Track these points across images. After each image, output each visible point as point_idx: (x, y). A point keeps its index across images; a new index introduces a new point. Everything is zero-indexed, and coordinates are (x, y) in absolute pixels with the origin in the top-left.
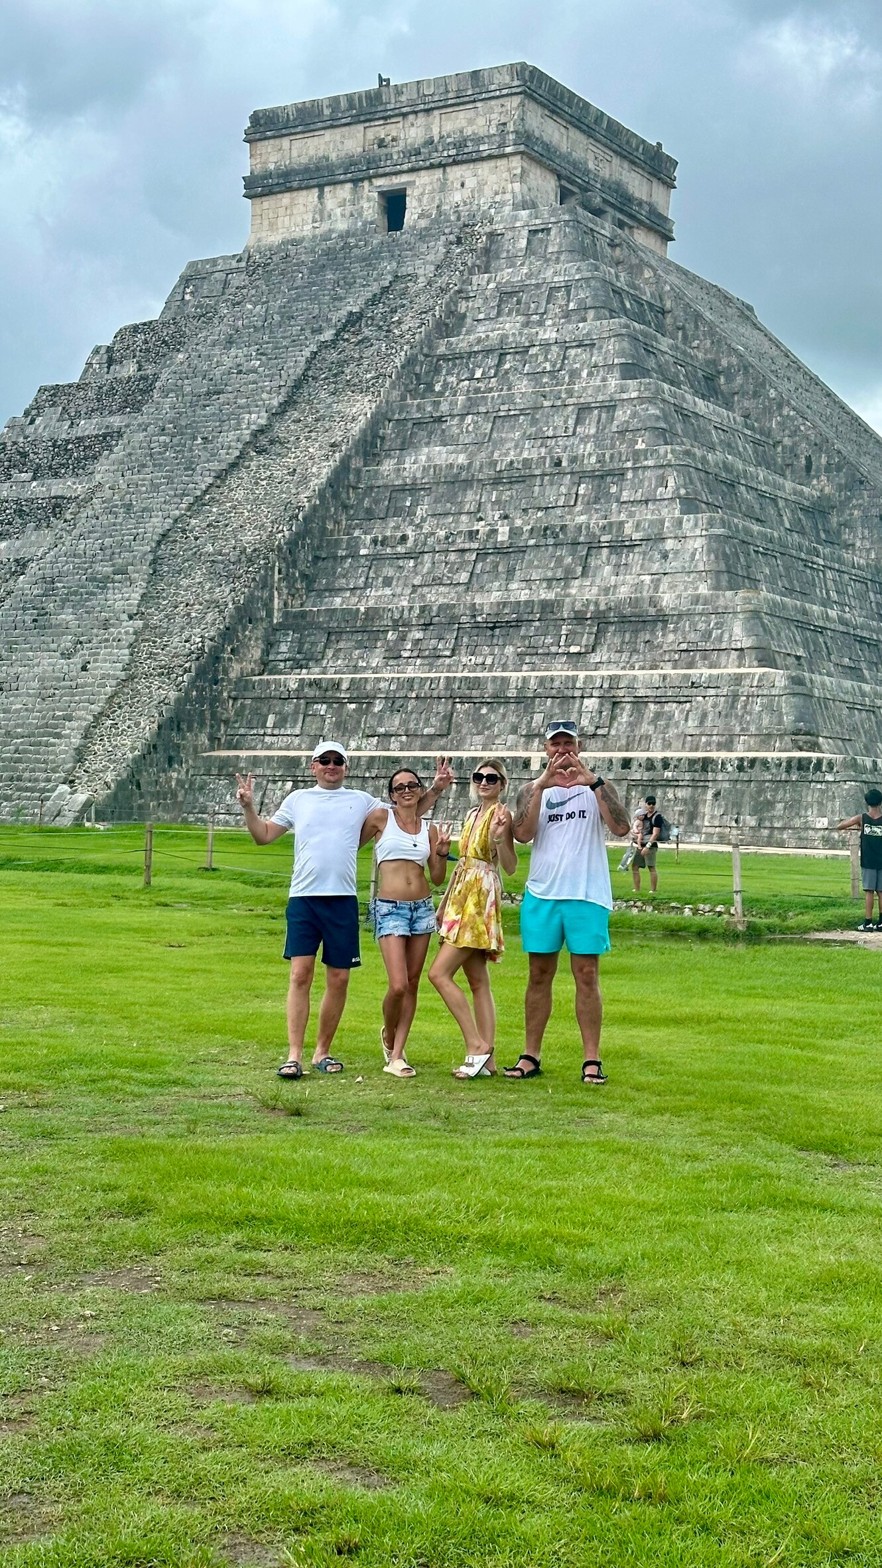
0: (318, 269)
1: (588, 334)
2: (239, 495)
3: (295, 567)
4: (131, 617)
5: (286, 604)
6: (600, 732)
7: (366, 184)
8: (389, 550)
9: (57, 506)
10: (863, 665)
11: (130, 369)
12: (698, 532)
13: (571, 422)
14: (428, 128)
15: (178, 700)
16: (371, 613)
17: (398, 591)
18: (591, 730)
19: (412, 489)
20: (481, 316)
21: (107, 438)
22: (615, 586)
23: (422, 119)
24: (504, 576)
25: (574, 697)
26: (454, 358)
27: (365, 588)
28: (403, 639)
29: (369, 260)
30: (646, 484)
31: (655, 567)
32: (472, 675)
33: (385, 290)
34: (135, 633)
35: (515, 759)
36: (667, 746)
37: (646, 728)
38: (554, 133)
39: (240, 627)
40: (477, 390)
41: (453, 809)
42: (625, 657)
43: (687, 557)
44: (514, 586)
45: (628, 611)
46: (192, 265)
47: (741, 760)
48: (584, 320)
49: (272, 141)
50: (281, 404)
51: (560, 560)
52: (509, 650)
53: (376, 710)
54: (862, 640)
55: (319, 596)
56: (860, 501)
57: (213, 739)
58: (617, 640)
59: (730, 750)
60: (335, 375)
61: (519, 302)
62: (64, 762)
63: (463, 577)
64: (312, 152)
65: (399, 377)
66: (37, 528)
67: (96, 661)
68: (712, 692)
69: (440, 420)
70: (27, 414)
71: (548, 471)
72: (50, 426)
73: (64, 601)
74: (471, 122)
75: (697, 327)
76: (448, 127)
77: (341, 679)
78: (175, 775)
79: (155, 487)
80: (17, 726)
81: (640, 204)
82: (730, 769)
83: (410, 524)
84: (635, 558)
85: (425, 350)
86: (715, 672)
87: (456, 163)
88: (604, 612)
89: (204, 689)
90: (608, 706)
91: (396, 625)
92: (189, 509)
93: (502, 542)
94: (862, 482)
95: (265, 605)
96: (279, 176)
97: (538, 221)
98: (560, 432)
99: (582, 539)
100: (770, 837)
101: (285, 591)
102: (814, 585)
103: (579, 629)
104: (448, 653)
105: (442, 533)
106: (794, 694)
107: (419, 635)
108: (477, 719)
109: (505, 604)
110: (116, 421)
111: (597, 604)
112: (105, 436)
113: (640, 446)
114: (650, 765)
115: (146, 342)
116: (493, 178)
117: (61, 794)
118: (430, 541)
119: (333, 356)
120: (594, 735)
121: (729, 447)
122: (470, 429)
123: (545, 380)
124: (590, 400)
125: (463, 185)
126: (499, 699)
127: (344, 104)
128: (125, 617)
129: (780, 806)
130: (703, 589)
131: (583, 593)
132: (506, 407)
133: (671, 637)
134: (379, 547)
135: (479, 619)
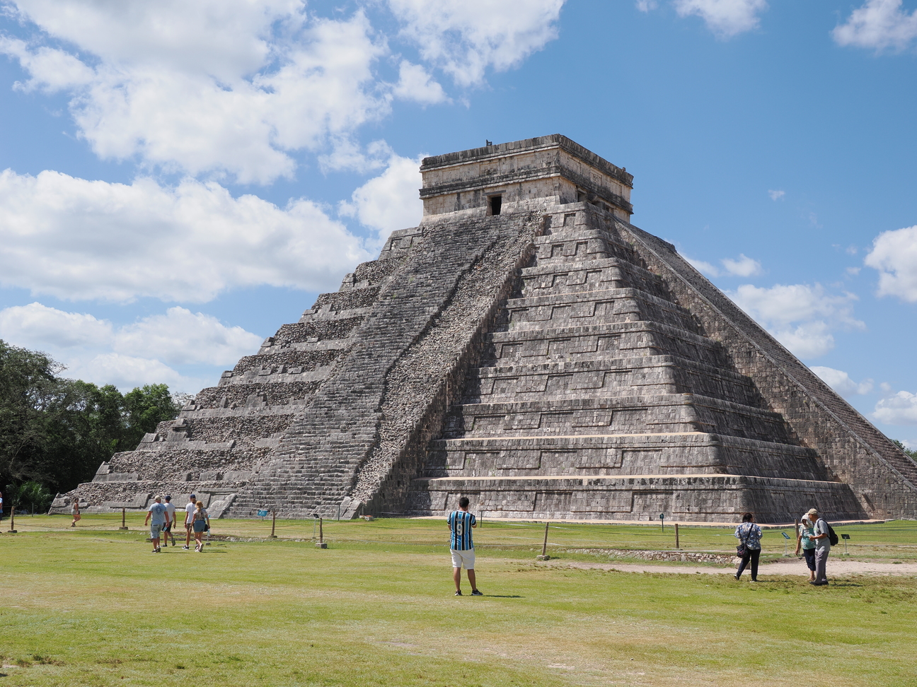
0: (458, 234)
1: (598, 265)
2: (426, 348)
3: (456, 384)
4: (375, 411)
5: (452, 402)
6: (616, 465)
7: (481, 192)
8: (503, 375)
9: (332, 354)
10: (744, 429)
11: (364, 285)
12: (660, 364)
13: (592, 309)
14: (512, 165)
15: (401, 453)
16: (496, 407)
17: (509, 395)
18: (611, 465)
19: (514, 343)
20: (543, 256)
21: (355, 320)
22: (619, 392)
23: (508, 161)
24: (562, 387)
25: (602, 448)
26: (532, 278)
27: (492, 393)
28: (513, 419)
29: (485, 229)
30: (632, 340)
31: (639, 382)
32: (550, 437)
33: (493, 244)
34: (378, 419)
35: (575, 480)
36: (651, 472)
37: (640, 463)
38: (574, 165)
39: (430, 415)
40: (543, 294)
41: (544, 506)
42: (627, 427)
43: (655, 377)
44: (568, 392)
45: (627, 404)
46: (395, 232)
47: (689, 479)
48: (595, 258)
49: (433, 172)
50: (444, 302)
51: (590, 379)
52: (568, 424)
53: (502, 456)
54: (743, 416)
55: (468, 398)
56: (736, 345)
57: (418, 471)
58: (622, 419)
59: (682, 473)
60: (471, 287)
61: (562, 250)
62: (346, 485)
63: (542, 388)
64: (453, 177)
65: (504, 287)
66: (321, 366)
67: (359, 433)
68: (672, 445)
69: (525, 309)
70: (314, 307)
71: (582, 334)
72: (325, 314)
73: (340, 403)
74: (533, 162)
75: (650, 260)
76: (522, 164)
77: (483, 441)
78: (401, 491)
79: (383, 346)
80: (321, 467)
81: (616, 197)
82: (684, 483)
83: (513, 361)
84: (629, 377)
85: (516, 274)
86: (673, 434)
87: (526, 181)
88: (615, 405)
89: (414, 447)
90: (620, 452)
91: (509, 413)
92: (401, 356)
93: (561, 370)
94: (736, 336)
95: (442, 403)
96: (437, 189)
97: (569, 210)
98: (587, 314)
99: (601, 368)
100: (705, 517)
101: (452, 396)
102: (717, 388)
103: (603, 413)
104: (537, 427)
105: (530, 365)
106: (713, 446)
107: (521, 417)
108: (554, 460)
109: (564, 402)
110: (360, 311)
111: (611, 400)
112: (354, 318)
113: (627, 321)
114: (643, 482)
115: (373, 271)
116: (545, 189)
117: (347, 501)
118: (524, 370)
119: (469, 277)
120: (614, 467)
121: (670, 320)
122: (541, 313)
123: (577, 288)
124: (601, 298)
125: (530, 192)
126: (564, 450)
127: (469, 154)
128: (372, 411)
129: (710, 502)
130: (664, 393)
131: (603, 395)
132: (558, 302)
133: (650, 417)
134: (498, 373)
135: (552, 409)
